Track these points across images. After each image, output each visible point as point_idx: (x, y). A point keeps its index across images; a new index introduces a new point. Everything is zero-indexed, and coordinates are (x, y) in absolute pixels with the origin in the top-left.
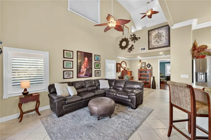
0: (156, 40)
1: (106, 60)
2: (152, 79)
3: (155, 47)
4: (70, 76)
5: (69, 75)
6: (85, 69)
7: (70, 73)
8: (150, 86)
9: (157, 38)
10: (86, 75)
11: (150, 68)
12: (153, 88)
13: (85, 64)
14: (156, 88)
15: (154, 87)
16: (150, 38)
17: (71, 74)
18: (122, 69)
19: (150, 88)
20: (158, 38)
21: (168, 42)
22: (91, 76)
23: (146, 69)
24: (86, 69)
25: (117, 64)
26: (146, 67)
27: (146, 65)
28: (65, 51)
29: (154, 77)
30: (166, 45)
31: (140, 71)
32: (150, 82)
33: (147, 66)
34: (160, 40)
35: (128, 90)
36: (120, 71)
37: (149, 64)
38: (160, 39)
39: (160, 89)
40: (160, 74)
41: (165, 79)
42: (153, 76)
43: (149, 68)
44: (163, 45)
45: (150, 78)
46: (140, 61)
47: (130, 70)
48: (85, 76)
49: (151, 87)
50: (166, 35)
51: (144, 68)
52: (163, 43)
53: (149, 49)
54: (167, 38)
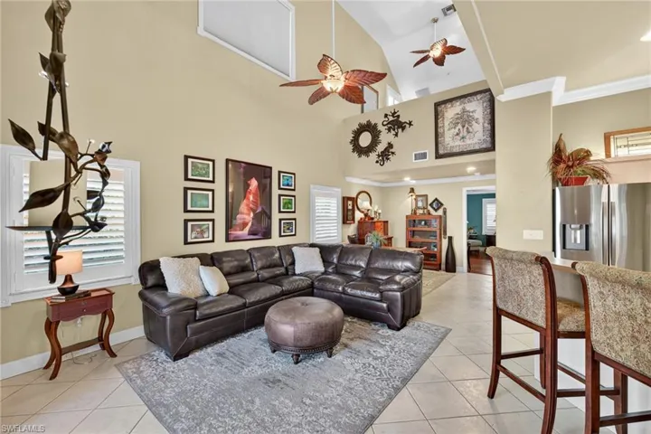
0: (457, 130)
1: (312, 186)
2: (445, 243)
3: (454, 150)
4: (206, 235)
5: (202, 232)
6: (249, 215)
7: (205, 227)
8: (440, 265)
9: (460, 126)
10: (252, 233)
11: (440, 212)
12: (447, 270)
13: (251, 198)
14: (458, 268)
15: (451, 267)
16: (440, 125)
17: (208, 228)
18: (359, 215)
19: (440, 269)
20: (463, 127)
21: (489, 139)
22: (267, 235)
23: (429, 214)
24: (252, 215)
25: (345, 200)
26: (429, 208)
27: (429, 203)
28: (190, 160)
29: (450, 239)
30: (484, 146)
31: (412, 222)
32: (441, 251)
33: (431, 205)
34: (468, 132)
35: (380, 277)
36: (353, 219)
37: (436, 199)
38: (467, 128)
39: (469, 271)
40: (469, 229)
41: (480, 242)
42: (448, 235)
43: (436, 210)
44: (477, 147)
45: (441, 240)
46: (412, 190)
47: (382, 219)
48: (249, 234)
49: (443, 266)
50: (484, 118)
51: (421, 211)
52: (476, 140)
53: (436, 158)
54: (486, 125)
